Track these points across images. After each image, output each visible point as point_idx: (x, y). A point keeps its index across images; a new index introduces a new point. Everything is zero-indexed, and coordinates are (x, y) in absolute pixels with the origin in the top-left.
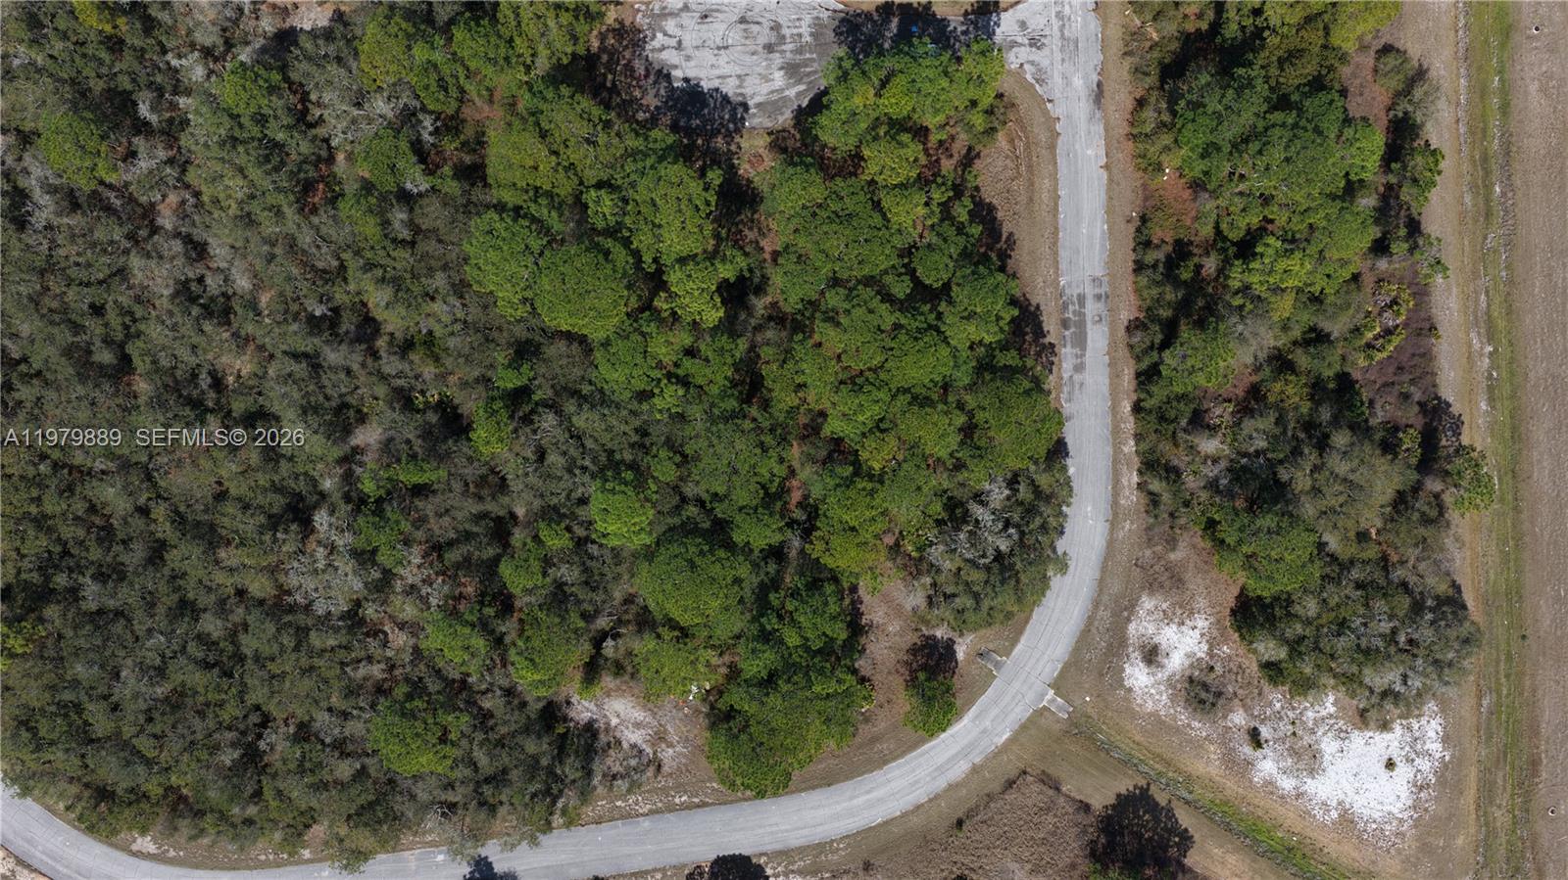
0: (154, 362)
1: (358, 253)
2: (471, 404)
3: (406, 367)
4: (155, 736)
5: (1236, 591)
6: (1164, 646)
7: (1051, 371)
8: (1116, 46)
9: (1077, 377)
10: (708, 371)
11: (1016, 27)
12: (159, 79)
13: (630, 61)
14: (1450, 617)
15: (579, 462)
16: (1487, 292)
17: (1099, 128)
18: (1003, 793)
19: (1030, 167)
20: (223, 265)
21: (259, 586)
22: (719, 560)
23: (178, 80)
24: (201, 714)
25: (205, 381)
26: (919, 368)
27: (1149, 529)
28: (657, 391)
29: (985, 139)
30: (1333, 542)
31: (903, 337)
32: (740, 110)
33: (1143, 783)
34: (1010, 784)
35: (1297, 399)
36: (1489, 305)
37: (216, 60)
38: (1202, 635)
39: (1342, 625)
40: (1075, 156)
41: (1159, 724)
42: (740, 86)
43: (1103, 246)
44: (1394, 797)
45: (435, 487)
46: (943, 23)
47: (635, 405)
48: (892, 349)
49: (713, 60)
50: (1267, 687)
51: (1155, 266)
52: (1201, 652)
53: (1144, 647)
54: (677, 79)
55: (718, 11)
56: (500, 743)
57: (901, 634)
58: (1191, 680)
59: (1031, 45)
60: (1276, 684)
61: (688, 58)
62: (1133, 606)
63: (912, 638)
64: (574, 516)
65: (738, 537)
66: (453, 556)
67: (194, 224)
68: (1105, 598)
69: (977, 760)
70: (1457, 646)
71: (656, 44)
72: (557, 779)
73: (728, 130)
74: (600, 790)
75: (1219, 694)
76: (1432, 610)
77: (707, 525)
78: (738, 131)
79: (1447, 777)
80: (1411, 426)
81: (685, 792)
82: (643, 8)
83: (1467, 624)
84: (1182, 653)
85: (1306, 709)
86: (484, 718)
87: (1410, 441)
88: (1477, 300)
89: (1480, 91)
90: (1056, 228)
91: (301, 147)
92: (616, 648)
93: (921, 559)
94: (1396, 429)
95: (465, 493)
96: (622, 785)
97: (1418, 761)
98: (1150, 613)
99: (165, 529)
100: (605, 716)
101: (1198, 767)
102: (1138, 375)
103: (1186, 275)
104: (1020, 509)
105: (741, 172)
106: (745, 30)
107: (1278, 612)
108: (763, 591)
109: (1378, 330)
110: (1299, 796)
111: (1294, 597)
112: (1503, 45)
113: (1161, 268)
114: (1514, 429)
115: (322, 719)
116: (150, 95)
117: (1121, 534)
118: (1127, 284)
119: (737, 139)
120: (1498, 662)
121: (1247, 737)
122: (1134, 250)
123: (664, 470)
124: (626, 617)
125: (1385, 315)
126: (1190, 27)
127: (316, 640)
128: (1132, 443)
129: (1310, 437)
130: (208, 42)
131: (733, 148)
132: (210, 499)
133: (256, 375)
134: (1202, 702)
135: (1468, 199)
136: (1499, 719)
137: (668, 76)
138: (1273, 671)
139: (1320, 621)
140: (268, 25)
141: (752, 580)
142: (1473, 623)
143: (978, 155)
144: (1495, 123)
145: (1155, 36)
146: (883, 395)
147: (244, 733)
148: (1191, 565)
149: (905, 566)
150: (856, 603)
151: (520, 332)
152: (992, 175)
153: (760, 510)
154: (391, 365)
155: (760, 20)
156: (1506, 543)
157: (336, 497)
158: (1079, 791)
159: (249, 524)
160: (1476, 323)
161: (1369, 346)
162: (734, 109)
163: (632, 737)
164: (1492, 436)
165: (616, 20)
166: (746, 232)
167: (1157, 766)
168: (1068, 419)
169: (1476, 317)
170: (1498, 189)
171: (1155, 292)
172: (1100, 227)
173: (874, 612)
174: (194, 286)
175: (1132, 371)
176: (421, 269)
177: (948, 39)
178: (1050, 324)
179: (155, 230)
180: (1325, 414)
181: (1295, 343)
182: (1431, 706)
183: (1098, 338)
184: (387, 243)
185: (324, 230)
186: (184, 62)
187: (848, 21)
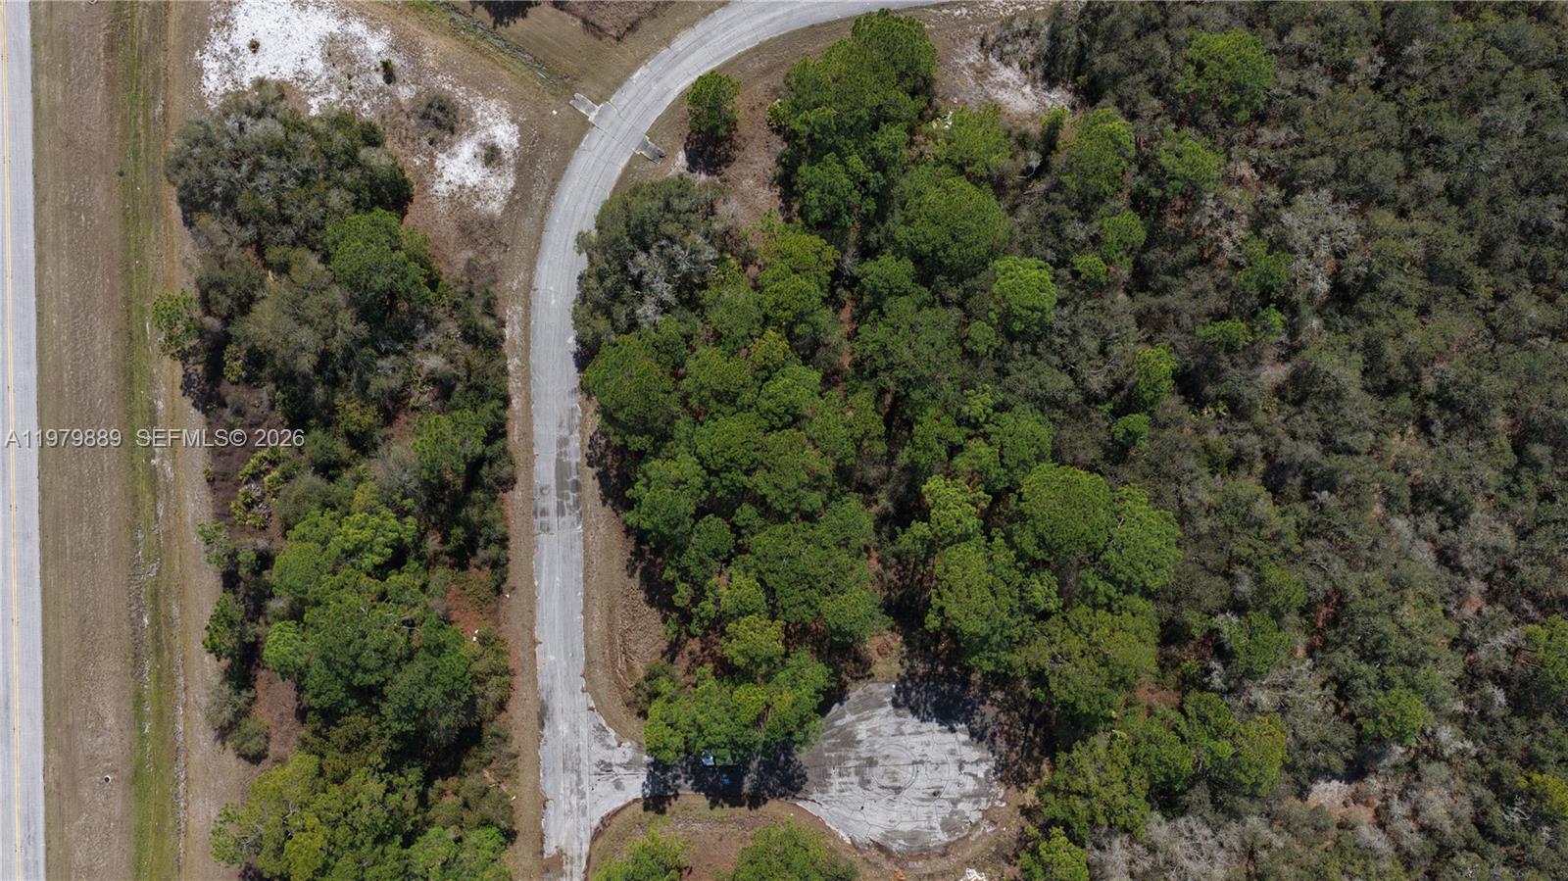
0: (1489, 445)
1: (1286, 551)
2: (1172, 404)
3: (1235, 440)
4: (1490, 69)
5: (407, 219)
6: (479, 165)
7: (591, 439)
8: (524, 763)
9: (565, 433)
10: (939, 430)
11: (625, 783)
12: (1484, 730)
13: (1011, 750)
14: (197, 190)
15: (1066, 340)
16: (157, 518)
17: (543, 681)
18: (640, 19)
19: (612, 643)
20: (1420, 543)
21: (1385, 219)
22: (928, 241)
23: (1464, 729)
24: (1444, 91)
25: (1438, 429)
26: (729, 431)
27: (494, 282)
28: (990, 411)
29: (657, 669)
30: (313, 261)
31: (745, 461)
32: (900, 700)
33: (501, 29)
34: (632, 27)
35: (348, 407)
36: (155, 505)
37: (1425, 750)
38: (441, 176)
39: (304, 180)
40: (566, 654)
41: (484, 86)
42: (901, 724)
43: (539, 564)
44: (252, 13)
45: (1208, 320)
46: (698, 787)
47: (1011, 399)
48: (757, 449)
49: (927, 750)
50: (377, 121)
51: (488, 542)
52: (441, 160)
53: (499, 164)
54: (961, 731)
55: (923, 800)
56: (1142, 65)
57: (741, 177)
58: (452, 131)
59: (610, 765)
60: (369, 124)
61: (952, 752)
62: (509, 205)
63: (730, 172)
64: (1071, 288)
65: (908, 265)
66: (1189, 251)
67: (1450, 583)
68: (537, 212)
69: (665, 51)
70: (191, 161)
71: (984, 767)
72: (1086, 28)
73: (913, 681)
74: (1042, 20)
75: (424, 116)
76: (214, 197)
77: (940, 278)
78: (903, 680)
79: (198, 32)
80: (233, 383)
81: (956, 19)
82: (997, 803)
83: (180, 182)
84: (461, 158)
85: (338, 103)
86: (1159, 88)
87: (235, 367)
88: (166, 511)
89: (163, 719)
90: (585, 581)
91: (1344, 659)
92: (1027, 160)
93: (721, 251)
94: (247, 381)
95: (1177, 313)
96: (1020, 25)
97: (227, 50)
98: (493, 198)
99: (1479, 277)
100: (1036, 94)
101: (444, 44)
102: (504, 435)
103: (458, 532)
104: (624, 298)
105: (900, 638)
106: (895, 780)
107: (367, 195)
108: (881, 215)
109: (266, 479)
110: (345, 16)
111: (352, 209)
112: (141, 764)
113: (481, 542)
114: (130, 381)
115: (1322, 87)
116: (1494, 712)
117: (521, 276)
118: (515, 527)
119: (903, 672)
120: (147, 149)
121: (397, 74)
122: (508, 560)
123: (982, 334)
124: (1017, 191)
125: (259, 494)
126: (453, 782)
127: (1329, 164)
128: (510, 368)
129: (334, 371)
130: (1434, 767)
131: (907, 663)
132: (1434, 308)
133: (1387, 434)
134: (441, 109)
135: (176, 611)
136: (146, 93)
137: (973, 734)
138: (371, 137)
139: (327, 184)
140: (1374, 784)
141: (895, 225)
142: (174, 184)
143: (664, 654)
144: (149, 687)
145: (487, 774)
146: (765, 404)
147: (1400, 73)
148: (451, 244)
149: (737, 245)
150: (786, 208)
151: (1124, 472)
152: (651, 633)
153: (886, 292)
154: (1252, 443)
155: (881, 791)
156: (139, 268)
157: (1306, 310)
158: (564, 21)
159: (1393, 282)
160: (167, 486)
161: (274, 463)
162: (906, 701)
163: (1009, 74)
164: (152, 375)
165: (1025, 791)
166: (895, 578)
167: (486, 46)
168: (574, 391)
169: (168, 492)
170: (146, 620)
171: (488, 516)
172: (542, 583)
173: (767, 198)
174: (1449, 522)
175: (510, 438)
176: (1223, 537)
177: (693, 771)
178: (592, 486)
179: (1487, 578)
180: (319, 393)
181: (348, 466)
182: (213, 105)
183: (544, 471)
184: (1256, 563)
185: (1319, 576)
186: (1460, 746)
187: (792, 789)
